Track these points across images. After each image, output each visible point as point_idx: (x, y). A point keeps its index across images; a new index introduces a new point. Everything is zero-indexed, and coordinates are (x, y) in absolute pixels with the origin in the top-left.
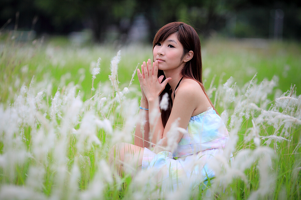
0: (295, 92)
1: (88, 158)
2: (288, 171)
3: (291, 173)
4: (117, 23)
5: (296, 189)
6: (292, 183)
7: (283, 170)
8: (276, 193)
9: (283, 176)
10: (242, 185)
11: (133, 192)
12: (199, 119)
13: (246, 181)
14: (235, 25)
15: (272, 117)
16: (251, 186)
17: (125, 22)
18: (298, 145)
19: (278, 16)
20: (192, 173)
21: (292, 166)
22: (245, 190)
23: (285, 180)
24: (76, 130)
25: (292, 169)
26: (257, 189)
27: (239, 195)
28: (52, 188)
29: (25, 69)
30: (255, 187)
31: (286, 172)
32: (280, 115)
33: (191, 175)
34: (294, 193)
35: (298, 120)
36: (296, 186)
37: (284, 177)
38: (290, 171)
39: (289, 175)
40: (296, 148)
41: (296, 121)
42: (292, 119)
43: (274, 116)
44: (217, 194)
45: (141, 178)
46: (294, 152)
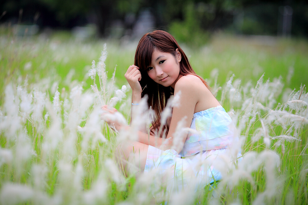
0: (304, 92)
1: (92, 156)
2: (296, 172)
3: (299, 175)
4: (122, 18)
5: (303, 192)
6: (300, 185)
7: (290, 171)
8: (283, 195)
9: (290, 178)
10: (249, 186)
11: (137, 192)
12: (207, 114)
13: (253, 182)
14: (242, 21)
15: (279, 117)
16: (258, 187)
17: (130, 17)
18: (306, 146)
19: (287, 13)
20: (198, 173)
21: (299, 167)
22: (251, 192)
23: (292, 181)
24: (81, 128)
25: (300, 170)
26: (264, 191)
27: (245, 197)
28: (54, 187)
29: (28, 66)
30: (262, 189)
31: (294, 174)
32: (287, 115)
33: (197, 175)
34: (301, 195)
35: (306, 119)
36: (303, 188)
37: (292, 179)
38: (298, 173)
39: (297, 176)
40: (304, 149)
41: (303, 121)
42: (300, 118)
43: (281, 116)
44: (224, 195)
45: (146, 178)
46: (302, 153)
